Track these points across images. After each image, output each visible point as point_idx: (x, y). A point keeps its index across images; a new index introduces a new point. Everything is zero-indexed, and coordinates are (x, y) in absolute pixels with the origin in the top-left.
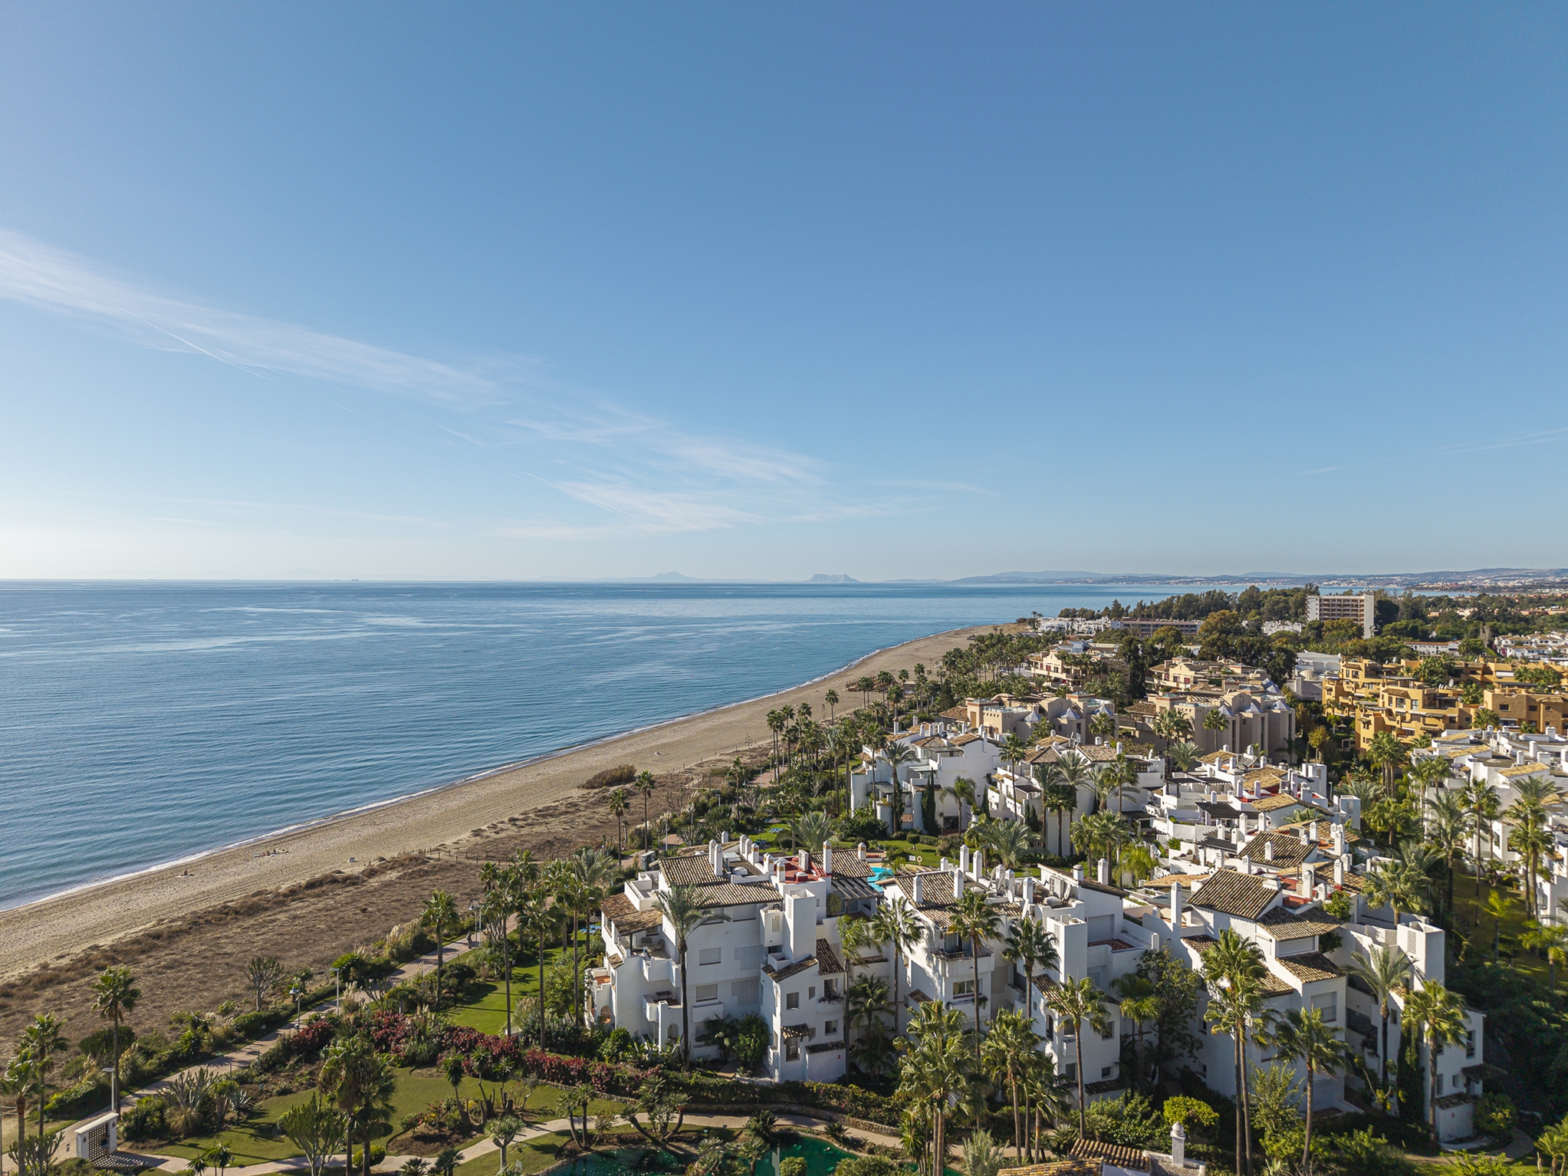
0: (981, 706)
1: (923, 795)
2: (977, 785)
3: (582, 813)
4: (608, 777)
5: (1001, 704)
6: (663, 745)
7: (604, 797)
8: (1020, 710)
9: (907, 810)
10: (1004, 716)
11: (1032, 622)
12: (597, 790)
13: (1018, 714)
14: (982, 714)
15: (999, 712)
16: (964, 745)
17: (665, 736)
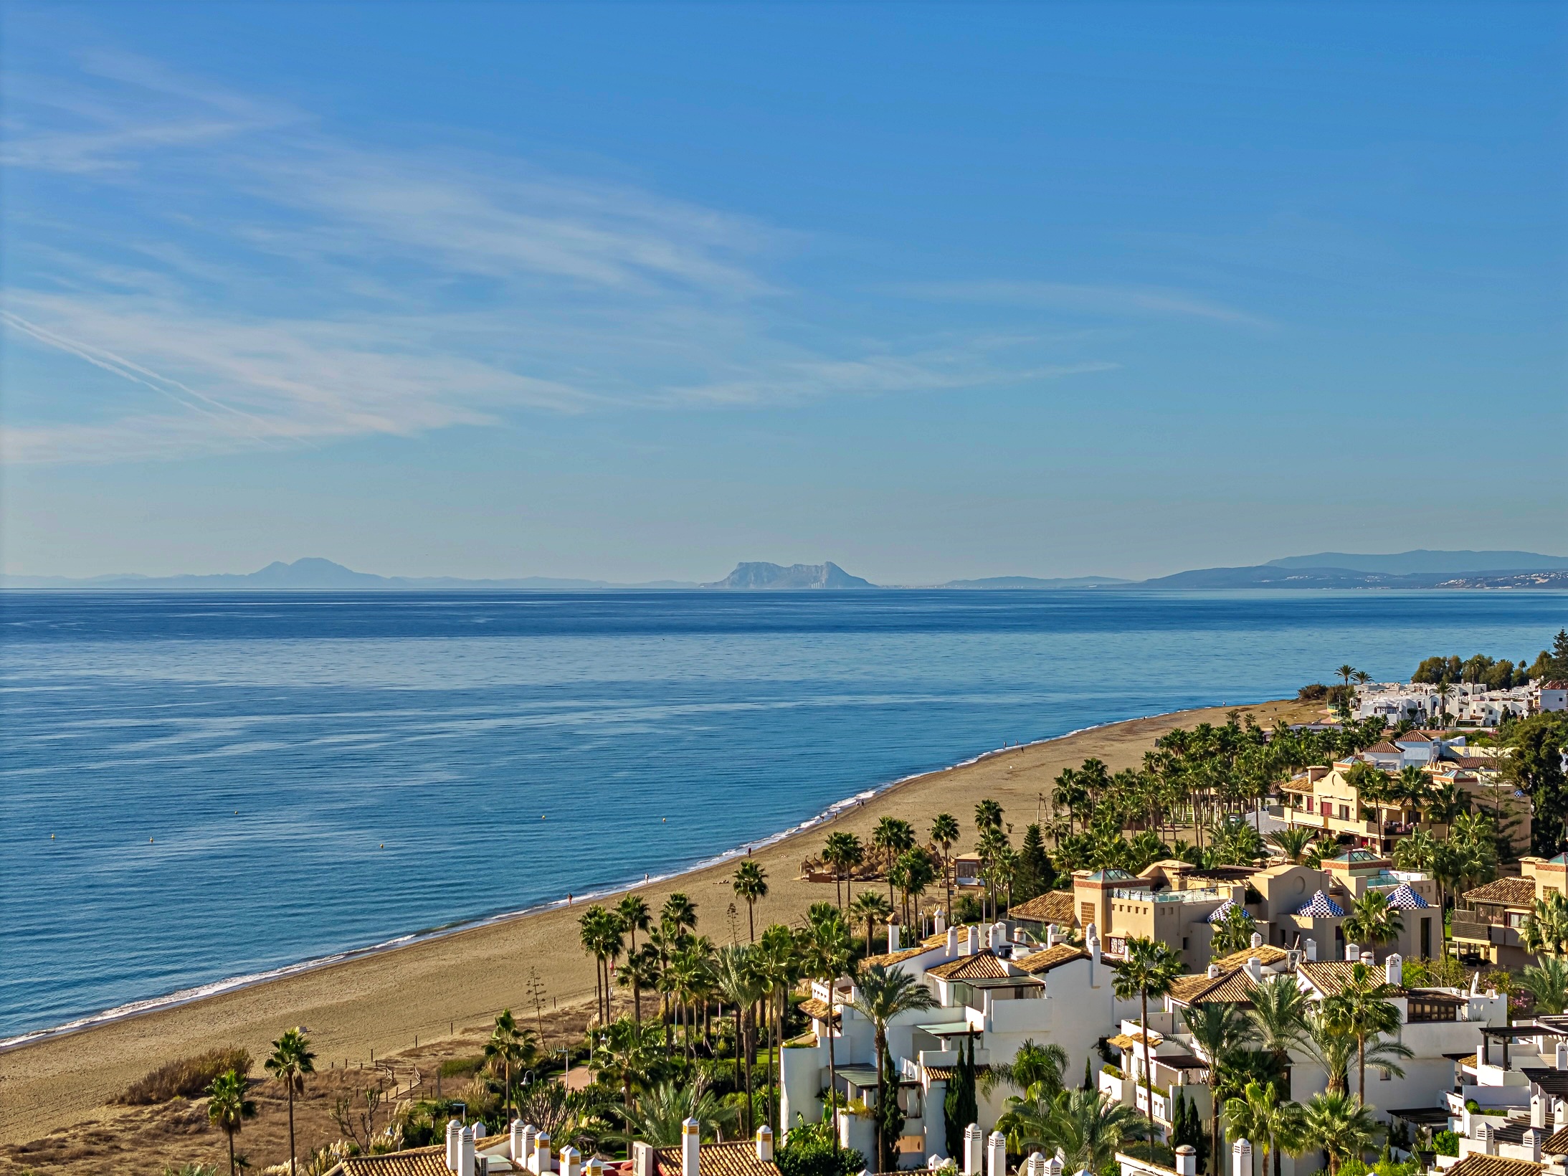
0: (1107, 888)
1: (948, 1089)
2: (1071, 1059)
3: (128, 1156)
4: (185, 1076)
5: (1159, 884)
6: (316, 1012)
7: (177, 1121)
8: (1201, 897)
9: (910, 1125)
10: (1160, 911)
11: (1342, 699)
12: (156, 1107)
13: (1194, 905)
14: (1108, 909)
15: (1148, 900)
16: (1045, 970)
17: (318, 993)
